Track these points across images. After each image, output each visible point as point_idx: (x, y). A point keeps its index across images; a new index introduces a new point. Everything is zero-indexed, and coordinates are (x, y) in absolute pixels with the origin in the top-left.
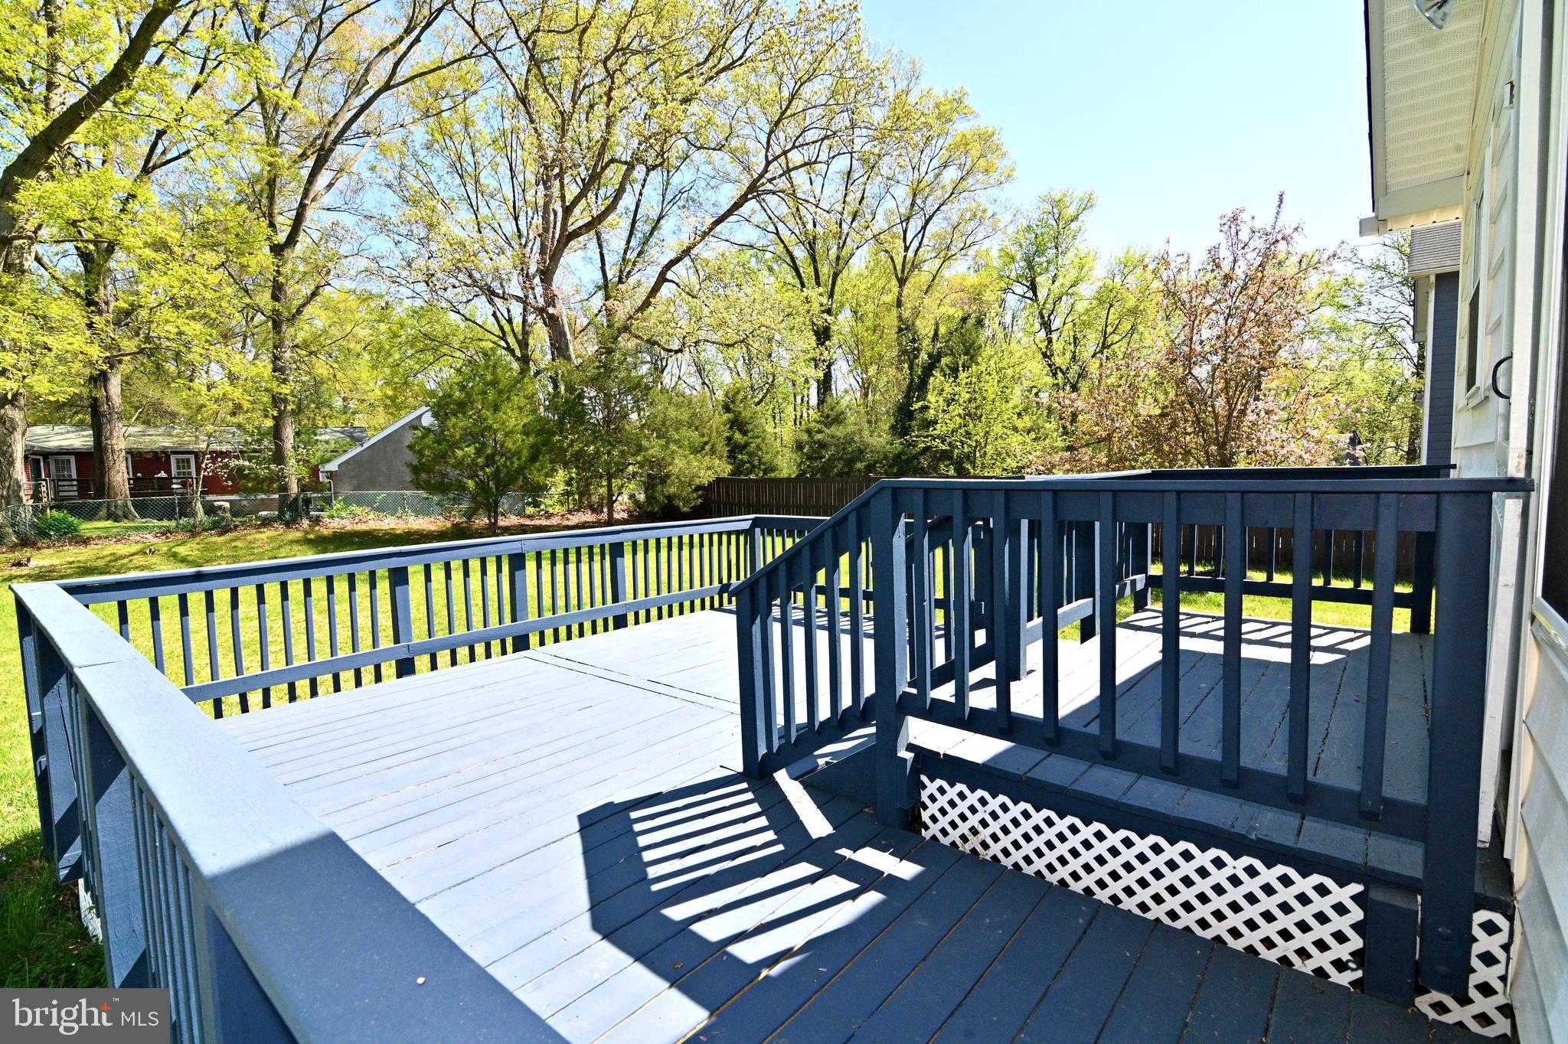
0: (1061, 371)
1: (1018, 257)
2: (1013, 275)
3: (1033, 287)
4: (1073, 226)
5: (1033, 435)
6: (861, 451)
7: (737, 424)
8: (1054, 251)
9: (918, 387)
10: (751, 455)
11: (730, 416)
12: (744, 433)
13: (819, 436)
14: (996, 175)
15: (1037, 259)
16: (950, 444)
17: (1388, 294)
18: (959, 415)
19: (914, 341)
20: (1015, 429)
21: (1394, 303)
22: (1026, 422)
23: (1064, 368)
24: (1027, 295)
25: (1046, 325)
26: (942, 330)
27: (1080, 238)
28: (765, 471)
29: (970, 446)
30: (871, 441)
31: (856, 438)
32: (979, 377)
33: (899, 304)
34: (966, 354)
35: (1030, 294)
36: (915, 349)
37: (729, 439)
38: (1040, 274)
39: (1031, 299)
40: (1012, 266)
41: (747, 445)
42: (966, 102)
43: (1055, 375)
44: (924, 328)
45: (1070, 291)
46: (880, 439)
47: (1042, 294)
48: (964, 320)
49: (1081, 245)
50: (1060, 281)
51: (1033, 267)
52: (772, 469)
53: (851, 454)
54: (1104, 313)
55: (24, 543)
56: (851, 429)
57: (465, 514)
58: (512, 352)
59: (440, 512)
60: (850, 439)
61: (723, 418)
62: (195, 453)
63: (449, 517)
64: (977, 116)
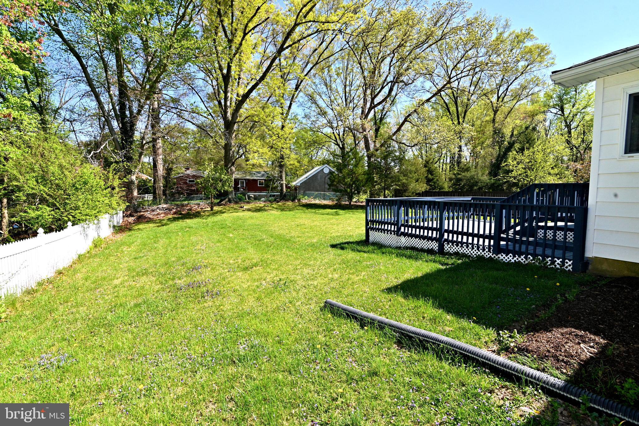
0: (575, 147)
1: (554, 96)
2: (551, 104)
3: (562, 109)
5: (558, 176)
6: (477, 182)
7: (430, 172)
8: (574, 93)
9: (503, 157)
10: (435, 183)
11: (427, 169)
12: (432, 175)
13: (460, 176)
14: (545, 63)
15: (565, 97)
16: (518, 180)
18: (522, 168)
19: (502, 137)
20: (550, 174)
22: (556, 171)
23: (577, 145)
24: (558, 113)
25: (568, 126)
26: (515, 132)
28: (440, 189)
29: (528, 181)
30: (482, 178)
31: (475, 177)
32: (534, 153)
33: (494, 121)
34: (527, 143)
35: (560, 113)
36: (502, 141)
37: (427, 177)
38: (566, 104)
39: (561, 115)
40: (551, 100)
41: (433, 179)
42: (531, 34)
43: (572, 149)
44: (507, 132)
45: (583, 111)
46: (485, 178)
47: (566, 112)
48: (527, 128)
50: (577, 106)
51: (562, 101)
52: (443, 188)
53: (472, 183)
55: (236, 203)
56: (473, 173)
57: (337, 200)
58: (339, 145)
59: (330, 199)
60: (472, 178)
61: (424, 169)
62: (245, 180)
63: (333, 201)
64: (537, 39)
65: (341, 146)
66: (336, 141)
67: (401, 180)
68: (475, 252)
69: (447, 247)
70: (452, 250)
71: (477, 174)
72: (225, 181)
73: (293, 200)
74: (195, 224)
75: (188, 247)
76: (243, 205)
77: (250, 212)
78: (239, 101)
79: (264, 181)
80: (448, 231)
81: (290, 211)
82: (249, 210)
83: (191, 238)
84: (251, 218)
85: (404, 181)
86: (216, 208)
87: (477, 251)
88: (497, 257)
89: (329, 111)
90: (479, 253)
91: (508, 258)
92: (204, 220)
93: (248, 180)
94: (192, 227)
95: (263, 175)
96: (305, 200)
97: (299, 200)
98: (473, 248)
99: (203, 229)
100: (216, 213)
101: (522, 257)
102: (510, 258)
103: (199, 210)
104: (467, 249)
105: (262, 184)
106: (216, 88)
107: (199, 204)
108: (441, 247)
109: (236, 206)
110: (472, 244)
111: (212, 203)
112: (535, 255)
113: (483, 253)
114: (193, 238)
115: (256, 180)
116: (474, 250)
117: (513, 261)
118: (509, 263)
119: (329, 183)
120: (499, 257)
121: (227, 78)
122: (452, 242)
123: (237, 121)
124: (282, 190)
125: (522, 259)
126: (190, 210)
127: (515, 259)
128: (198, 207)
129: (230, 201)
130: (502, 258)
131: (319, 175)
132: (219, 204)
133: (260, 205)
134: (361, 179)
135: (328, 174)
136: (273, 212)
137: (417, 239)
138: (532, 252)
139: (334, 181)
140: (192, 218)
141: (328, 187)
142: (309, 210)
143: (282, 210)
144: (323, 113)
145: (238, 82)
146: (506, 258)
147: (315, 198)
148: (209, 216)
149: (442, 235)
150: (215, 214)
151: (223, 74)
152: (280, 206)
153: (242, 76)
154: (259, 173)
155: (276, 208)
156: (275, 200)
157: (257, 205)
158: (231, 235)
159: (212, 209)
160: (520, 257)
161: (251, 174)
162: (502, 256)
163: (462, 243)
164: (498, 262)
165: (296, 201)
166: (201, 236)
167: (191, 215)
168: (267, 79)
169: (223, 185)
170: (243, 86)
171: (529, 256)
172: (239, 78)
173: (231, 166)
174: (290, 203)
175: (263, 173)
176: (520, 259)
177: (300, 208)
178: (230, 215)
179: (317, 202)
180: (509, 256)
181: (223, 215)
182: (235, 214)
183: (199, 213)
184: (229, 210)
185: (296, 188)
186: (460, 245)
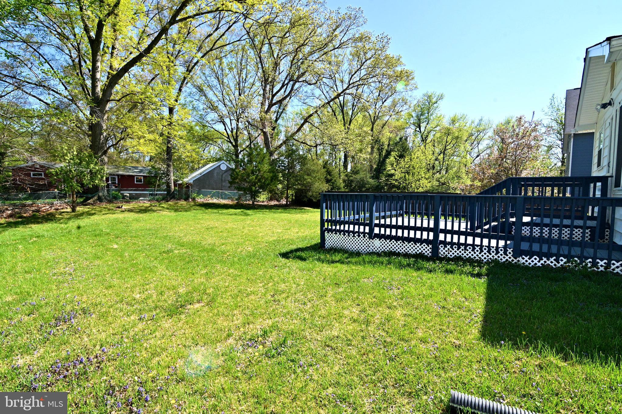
1: (414, 116)
2: (412, 122)
3: (419, 127)
4: (435, 105)
6: (365, 184)
7: (329, 173)
8: (428, 114)
9: (383, 162)
10: (333, 183)
11: (326, 169)
12: (330, 175)
13: (351, 178)
15: (421, 117)
16: (399, 183)
17: (553, 136)
21: (555, 140)
25: (424, 141)
26: (391, 142)
27: (437, 110)
29: (406, 183)
31: (364, 179)
33: (373, 131)
37: (326, 177)
38: (422, 122)
39: (418, 131)
40: (412, 119)
41: (331, 180)
42: (401, 60)
44: (385, 141)
49: (438, 113)
50: (430, 125)
51: (420, 120)
52: (339, 188)
53: (362, 184)
54: (445, 138)
55: (110, 202)
56: (362, 176)
57: (237, 199)
58: (231, 143)
59: (229, 198)
60: (362, 180)
61: (324, 170)
62: (118, 175)
63: (233, 200)
64: (405, 65)
65: (234, 144)
66: (228, 138)
67: (306, 179)
68: (485, 256)
69: (443, 251)
70: (451, 253)
71: (366, 177)
72: (96, 173)
73: (186, 199)
74: (48, 231)
75: (39, 270)
76: (120, 205)
77: (132, 214)
78: (113, 76)
79: (142, 178)
80: (445, 231)
81: (186, 211)
82: (130, 211)
83: (43, 253)
84: (137, 220)
85: (309, 180)
86: (79, 209)
87: (488, 254)
88: (515, 261)
89: (221, 107)
90: (490, 256)
91: (533, 261)
92: (62, 225)
93: (122, 176)
94: (43, 236)
95: (141, 171)
96: (201, 199)
97: (194, 199)
98: (482, 251)
99: (63, 238)
100: (82, 214)
101: (552, 259)
102: (535, 261)
103: (52, 211)
104: (472, 253)
105: (141, 181)
106: (77, 60)
107: (53, 204)
108: (435, 250)
109: (110, 206)
110: (481, 246)
111: (74, 202)
112: (569, 257)
113: (496, 257)
114: (47, 255)
115: (133, 176)
116: (483, 253)
117: (539, 264)
118: (535, 267)
119: (231, 180)
120: (519, 261)
121: (95, 43)
122: (452, 244)
123: (112, 98)
124: (168, 186)
125: (552, 262)
126: (38, 211)
127: (542, 262)
128: (51, 207)
129: (100, 199)
130: (524, 261)
131: (216, 171)
132: (84, 204)
133: (145, 205)
134: (266, 177)
135: (226, 171)
136: (164, 213)
137: (399, 242)
138: (566, 253)
139: (236, 178)
140: (42, 223)
141: (229, 185)
142: (210, 210)
143: (176, 210)
144: (214, 108)
145: (112, 53)
146: (530, 261)
147: (212, 197)
148: (69, 219)
149: (436, 236)
150: (79, 216)
151: (90, 37)
152: (170, 205)
153: (117, 46)
154: (136, 168)
155: (168, 209)
156: (163, 199)
157: (141, 205)
158: (115, 246)
159: (74, 210)
160: (548, 259)
161: (126, 169)
162: (523, 259)
163: (466, 245)
164: (517, 266)
165: (190, 200)
166: (62, 249)
167: (39, 218)
168: (154, 53)
169: (92, 179)
170: (119, 59)
171: (561, 258)
172: (113, 48)
173: (102, 155)
174: (183, 202)
175: (141, 168)
176: (548, 262)
177: (197, 207)
178: (103, 217)
179: (215, 201)
180: (533, 259)
181: (92, 217)
182: (111, 215)
183: (52, 215)
184: (101, 211)
185: (188, 186)
186: (463, 247)
